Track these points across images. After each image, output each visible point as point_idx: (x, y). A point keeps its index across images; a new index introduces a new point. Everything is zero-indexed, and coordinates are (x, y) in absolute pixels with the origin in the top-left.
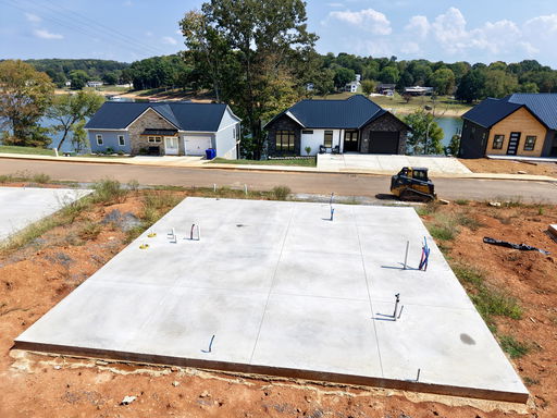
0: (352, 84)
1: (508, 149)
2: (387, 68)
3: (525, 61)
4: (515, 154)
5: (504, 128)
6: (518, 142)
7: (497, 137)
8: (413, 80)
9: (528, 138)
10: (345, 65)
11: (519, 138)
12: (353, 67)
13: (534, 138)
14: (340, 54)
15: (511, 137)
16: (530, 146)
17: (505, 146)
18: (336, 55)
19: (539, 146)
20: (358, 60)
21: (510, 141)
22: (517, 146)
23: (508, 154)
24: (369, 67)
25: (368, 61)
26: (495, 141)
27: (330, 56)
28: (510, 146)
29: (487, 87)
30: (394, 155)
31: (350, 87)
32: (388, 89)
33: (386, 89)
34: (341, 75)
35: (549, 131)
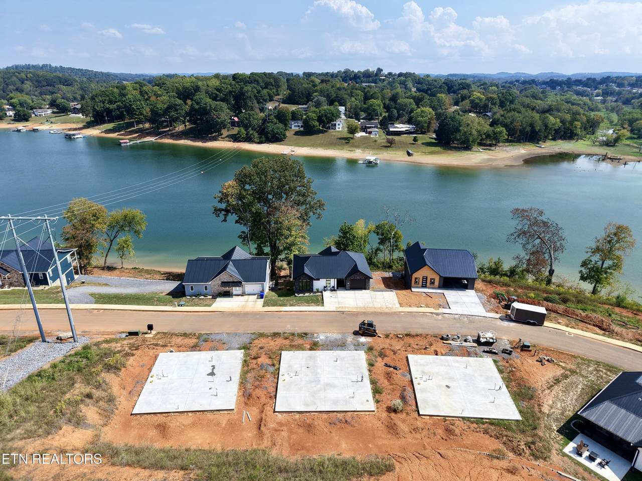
0: (337, 122)
1: (422, 285)
2: (372, 101)
4: (426, 287)
5: (419, 274)
6: (426, 281)
7: (416, 278)
8: (396, 115)
9: (431, 279)
11: (427, 279)
13: (434, 279)
15: (423, 278)
16: (432, 283)
17: (421, 283)
19: (437, 283)
21: (423, 280)
22: (426, 283)
23: (423, 287)
24: (353, 99)
26: (415, 281)
28: (423, 282)
29: (462, 131)
30: (364, 291)
31: (335, 125)
32: (373, 127)
33: (370, 127)
34: (326, 115)
35: (440, 276)
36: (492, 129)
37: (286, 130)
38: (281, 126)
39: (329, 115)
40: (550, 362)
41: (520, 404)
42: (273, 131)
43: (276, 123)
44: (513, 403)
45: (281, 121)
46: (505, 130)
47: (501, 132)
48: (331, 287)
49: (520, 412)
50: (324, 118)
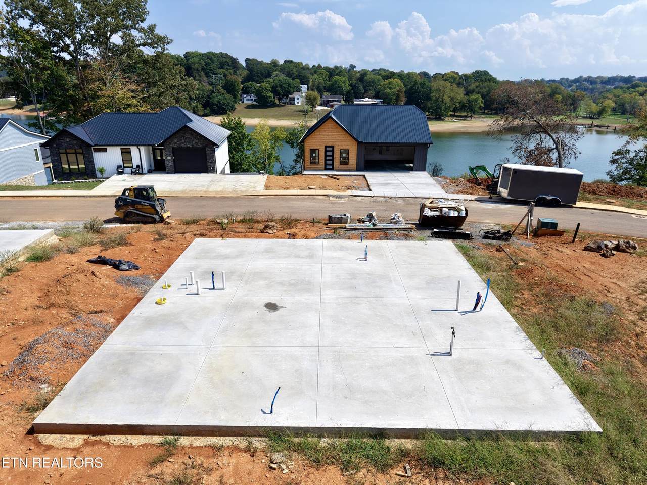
0: (296, 95)
1: (326, 164)
2: (336, 78)
3: (477, 72)
4: (332, 169)
5: (317, 142)
6: (333, 156)
7: (313, 151)
8: (363, 91)
9: (341, 151)
10: (289, 75)
11: (333, 151)
12: (299, 77)
13: (347, 151)
14: (285, 61)
15: (326, 151)
16: (345, 161)
17: (322, 161)
18: (281, 62)
19: (353, 160)
20: (306, 68)
21: (326, 155)
22: (333, 160)
23: (326, 169)
24: (316, 76)
25: (317, 69)
26: (311, 156)
27: (274, 63)
28: (326, 160)
29: (433, 99)
30: (203, 175)
31: (294, 99)
32: (335, 101)
33: (333, 101)
34: (281, 86)
35: (359, 144)
36: (466, 97)
37: (235, 102)
38: (228, 96)
39: (284, 85)
40: (623, 251)
41: (569, 359)
42: (219, 102)
43: (223, 94)
44: (537, 353)
45: (229, 93)
46: (480, 98)
47: (476, 100)
48: (135, 166)
49: (581, 391)
50: (279, 89)
